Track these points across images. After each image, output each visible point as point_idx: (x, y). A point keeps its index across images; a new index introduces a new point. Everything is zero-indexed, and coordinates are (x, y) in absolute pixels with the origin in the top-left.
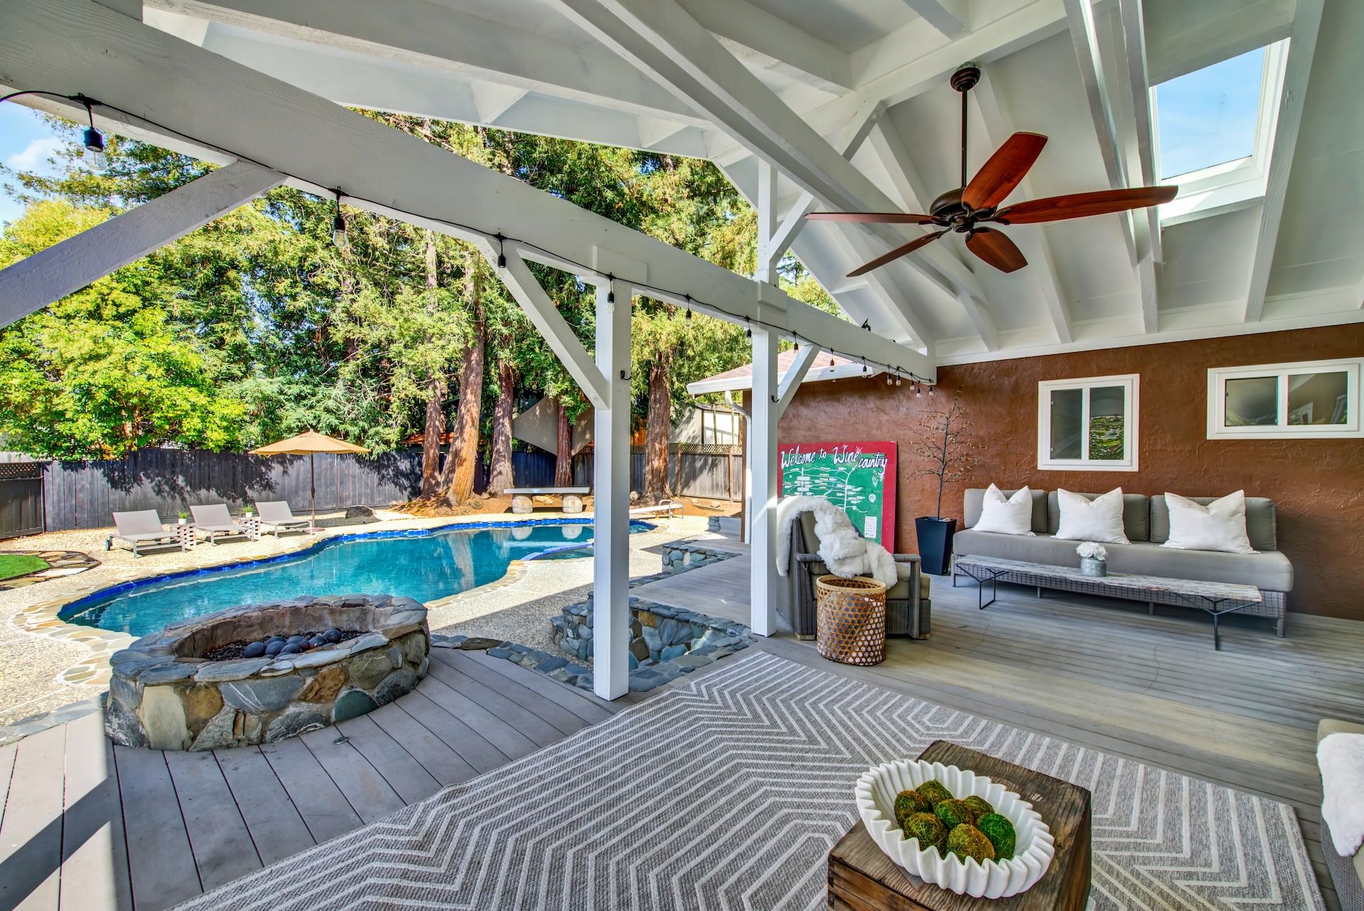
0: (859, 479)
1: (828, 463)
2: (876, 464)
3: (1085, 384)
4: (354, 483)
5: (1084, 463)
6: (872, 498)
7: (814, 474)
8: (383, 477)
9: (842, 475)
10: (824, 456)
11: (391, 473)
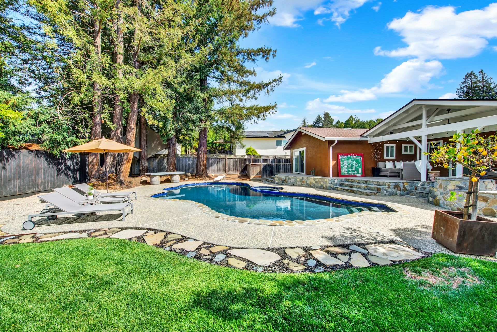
0: (357, 161)
1: (350, 158)
2: (360, 158)
3: (390, 145)
4: (44, 174)
5: (390, 158)
6: (360, 165)
7: (348, 160)
8: (60, 170)
9: (353, 160)
10: (349, 156)
11: (63, 168)
